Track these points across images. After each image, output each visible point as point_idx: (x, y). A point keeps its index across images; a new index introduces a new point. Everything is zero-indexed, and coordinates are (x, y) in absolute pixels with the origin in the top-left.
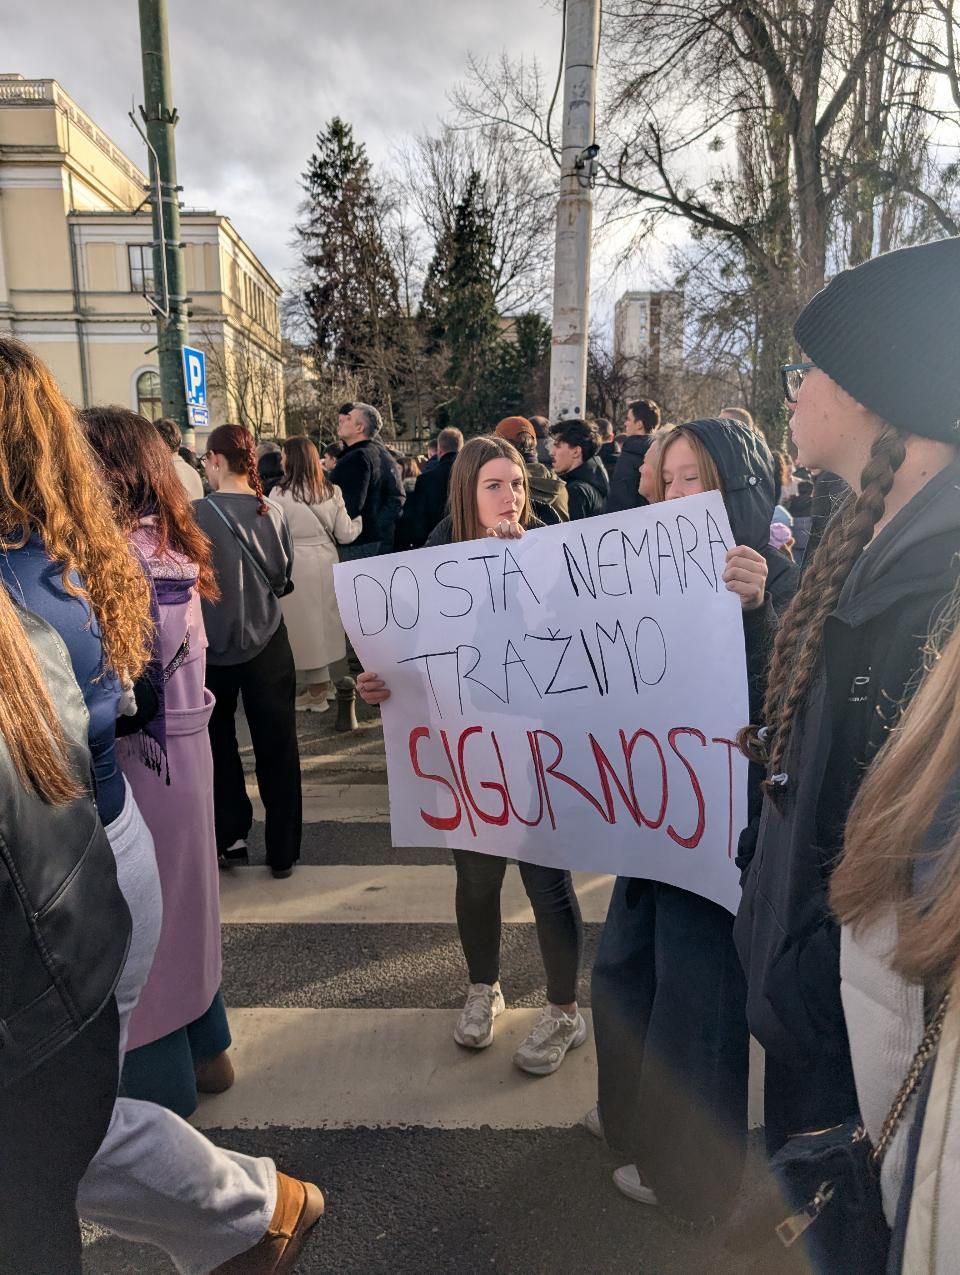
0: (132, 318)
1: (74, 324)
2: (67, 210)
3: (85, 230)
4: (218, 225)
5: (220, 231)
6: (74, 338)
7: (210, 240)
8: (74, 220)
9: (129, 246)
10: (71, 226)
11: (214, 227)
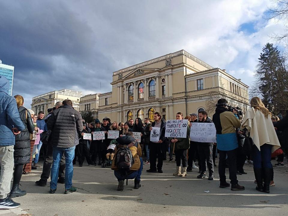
0: (197, 96)
1: (184, 99)
2: (185, 75)
3: (188, 79)
4: (218, 71)
5: (219, 72)
6: (185, 102)
7: (216, 75)
8: (186, 77)
9: (197, 80)
10: (185, 78)
11: (217, 72)
